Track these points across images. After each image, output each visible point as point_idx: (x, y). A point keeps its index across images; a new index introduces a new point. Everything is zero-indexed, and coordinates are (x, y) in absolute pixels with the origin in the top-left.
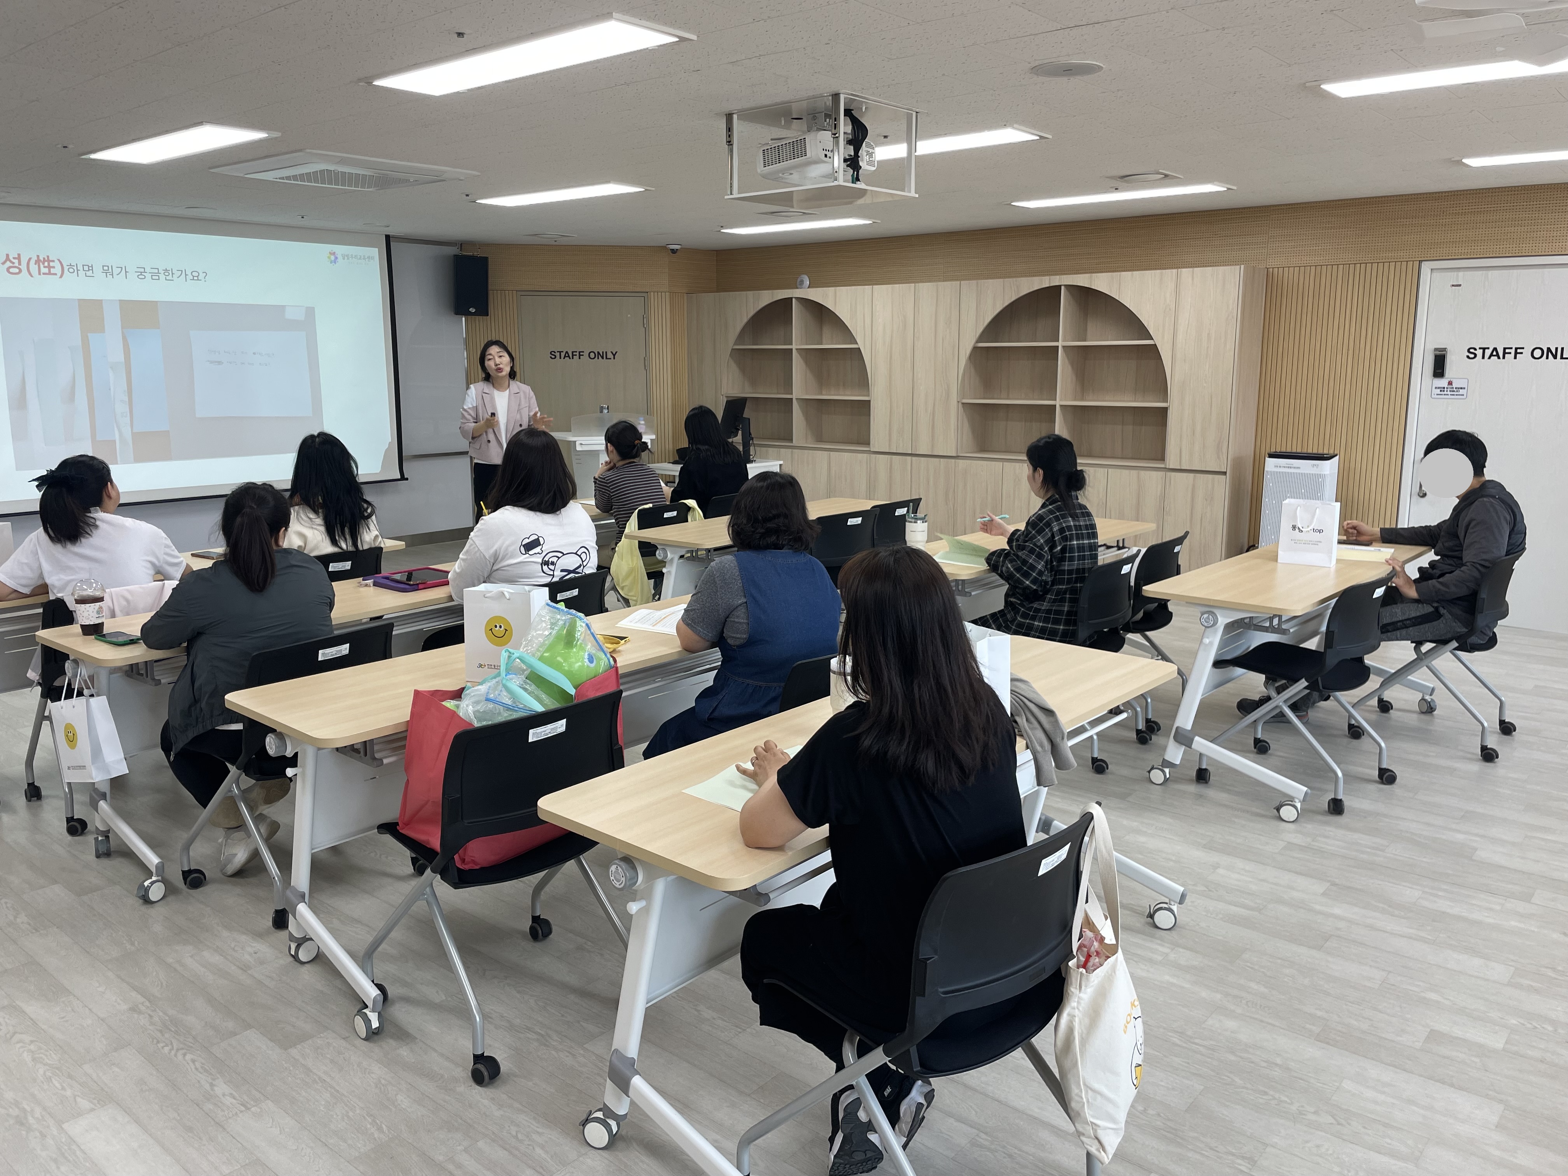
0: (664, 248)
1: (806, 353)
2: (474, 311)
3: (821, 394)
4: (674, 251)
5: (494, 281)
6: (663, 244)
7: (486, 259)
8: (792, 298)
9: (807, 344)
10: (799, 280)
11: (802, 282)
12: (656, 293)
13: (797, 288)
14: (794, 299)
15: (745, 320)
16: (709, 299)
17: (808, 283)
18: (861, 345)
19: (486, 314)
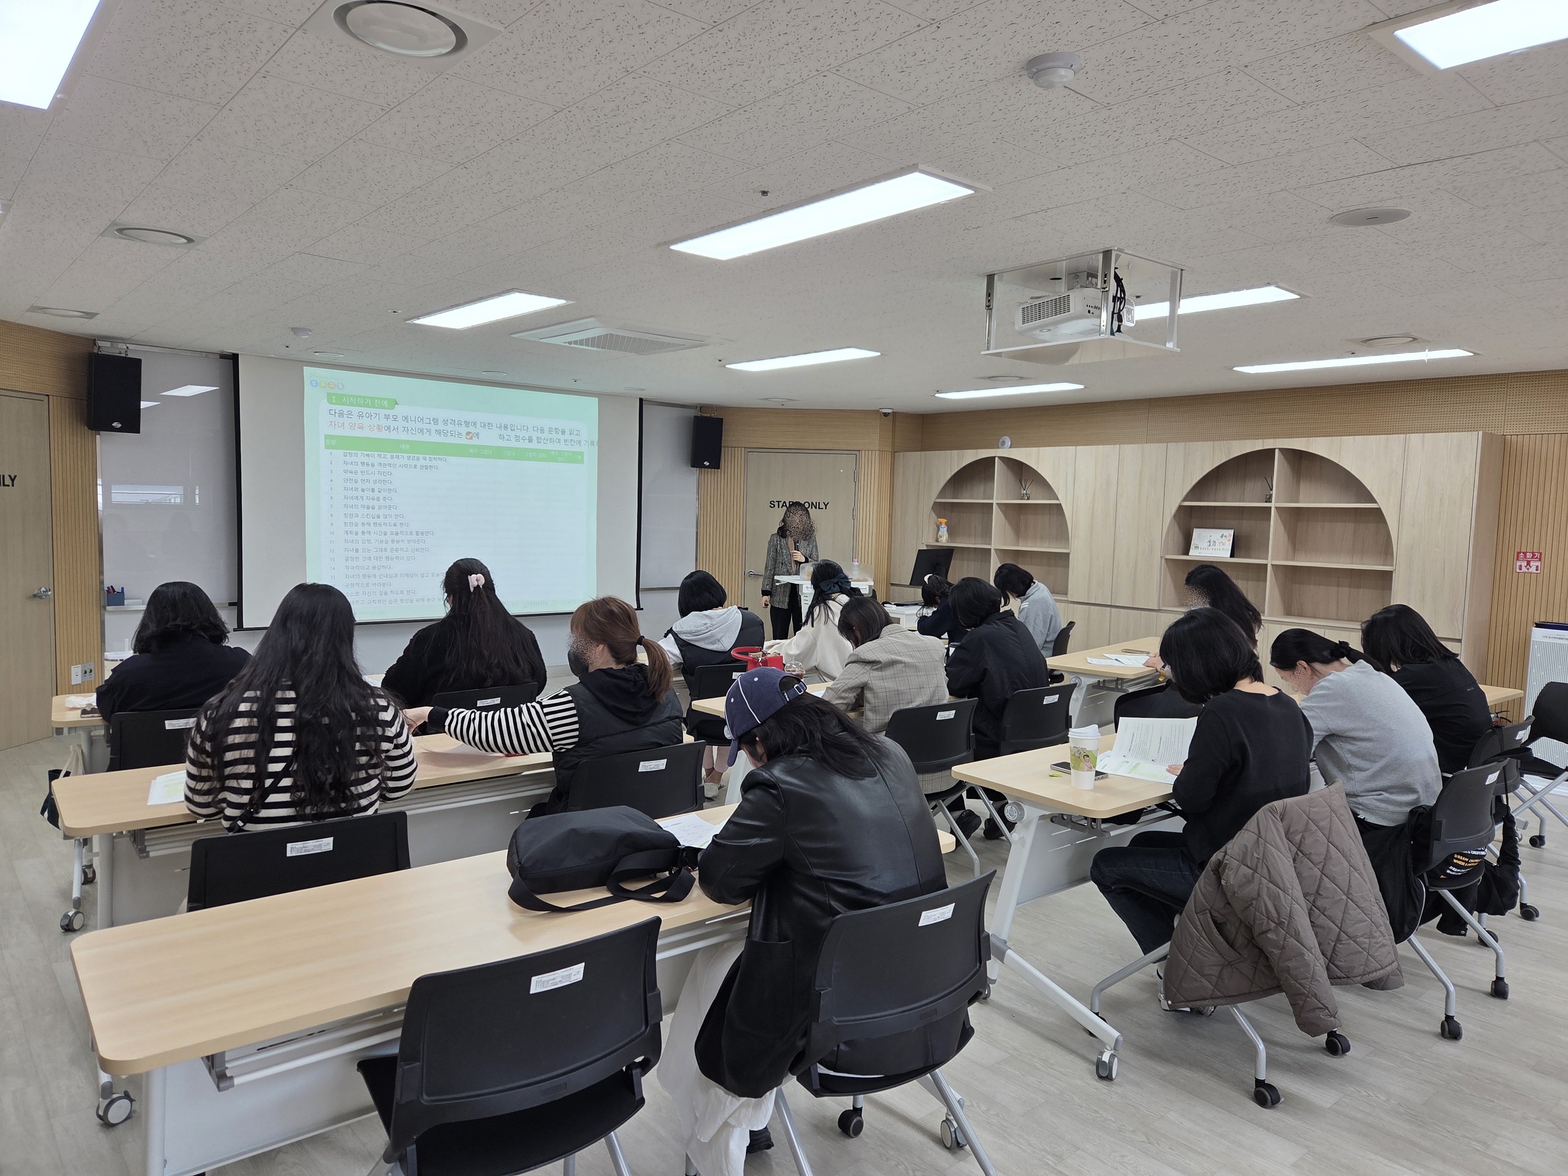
0: (876, 412)
1: (1004, 507)
2: (708, 464)
3: (1018, 545)
4: (886, 415)
5: (727, 440)
6: (877, 409)
7: (722, 419)
8: (995, 457)
9: (1007, 499)
10: (1001, 441)
11: (1004, 443)
12: (867, 452)
13: (998, 448)
14: (996, 458)
15: (949, 476)
16: (915, 457)
17: (1010, 443)
18: (1062, 501)
19: (717, 466)
